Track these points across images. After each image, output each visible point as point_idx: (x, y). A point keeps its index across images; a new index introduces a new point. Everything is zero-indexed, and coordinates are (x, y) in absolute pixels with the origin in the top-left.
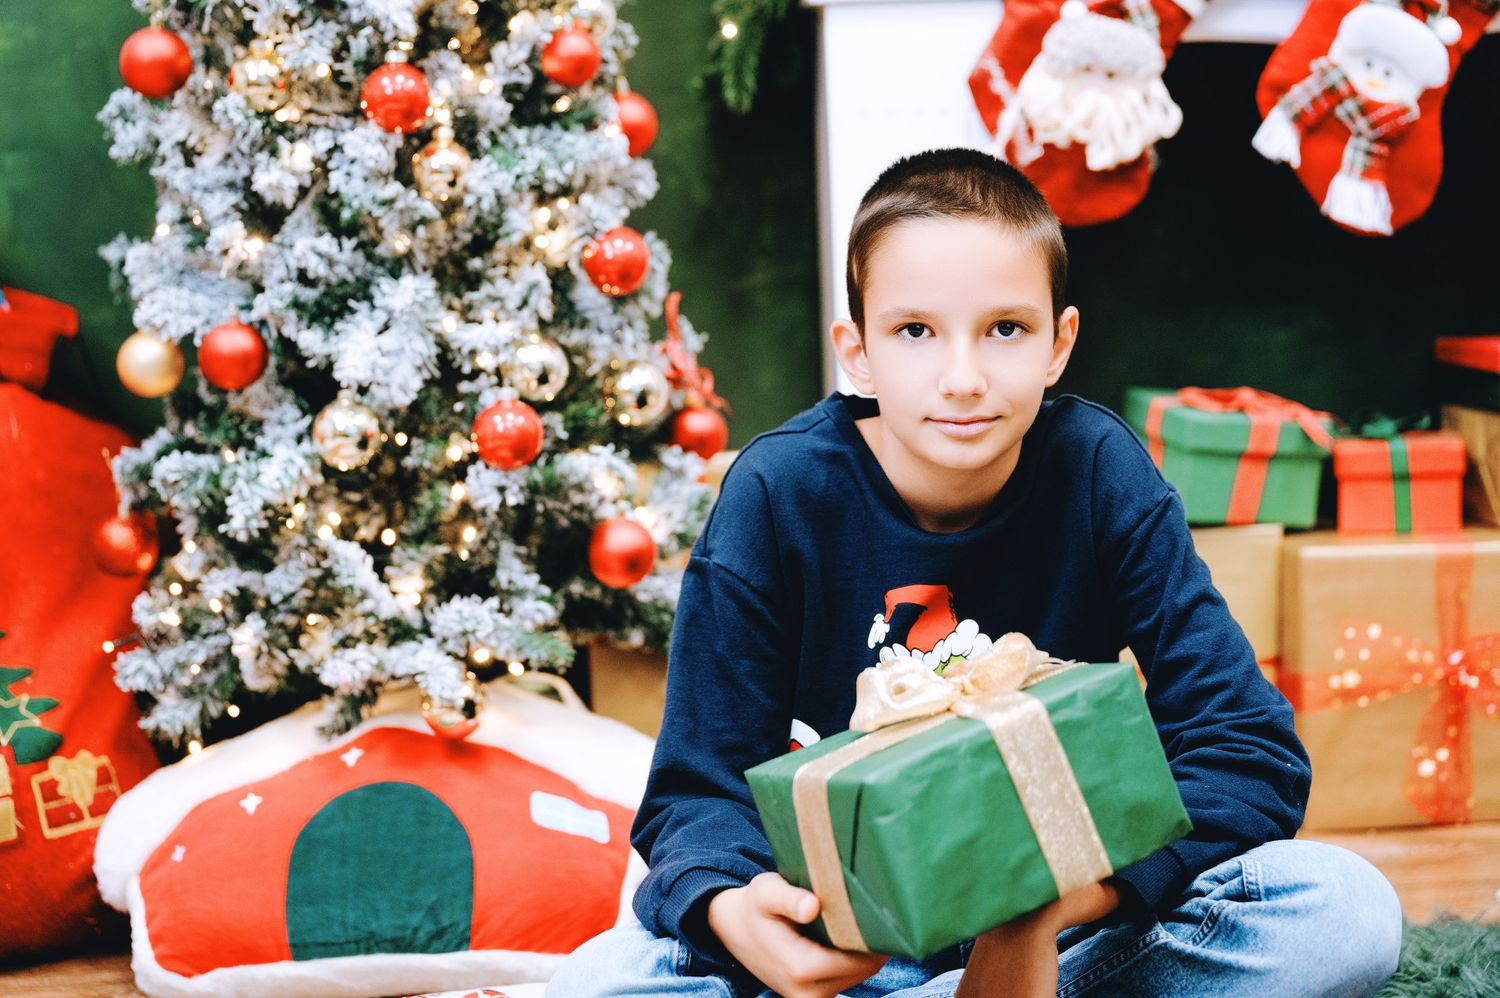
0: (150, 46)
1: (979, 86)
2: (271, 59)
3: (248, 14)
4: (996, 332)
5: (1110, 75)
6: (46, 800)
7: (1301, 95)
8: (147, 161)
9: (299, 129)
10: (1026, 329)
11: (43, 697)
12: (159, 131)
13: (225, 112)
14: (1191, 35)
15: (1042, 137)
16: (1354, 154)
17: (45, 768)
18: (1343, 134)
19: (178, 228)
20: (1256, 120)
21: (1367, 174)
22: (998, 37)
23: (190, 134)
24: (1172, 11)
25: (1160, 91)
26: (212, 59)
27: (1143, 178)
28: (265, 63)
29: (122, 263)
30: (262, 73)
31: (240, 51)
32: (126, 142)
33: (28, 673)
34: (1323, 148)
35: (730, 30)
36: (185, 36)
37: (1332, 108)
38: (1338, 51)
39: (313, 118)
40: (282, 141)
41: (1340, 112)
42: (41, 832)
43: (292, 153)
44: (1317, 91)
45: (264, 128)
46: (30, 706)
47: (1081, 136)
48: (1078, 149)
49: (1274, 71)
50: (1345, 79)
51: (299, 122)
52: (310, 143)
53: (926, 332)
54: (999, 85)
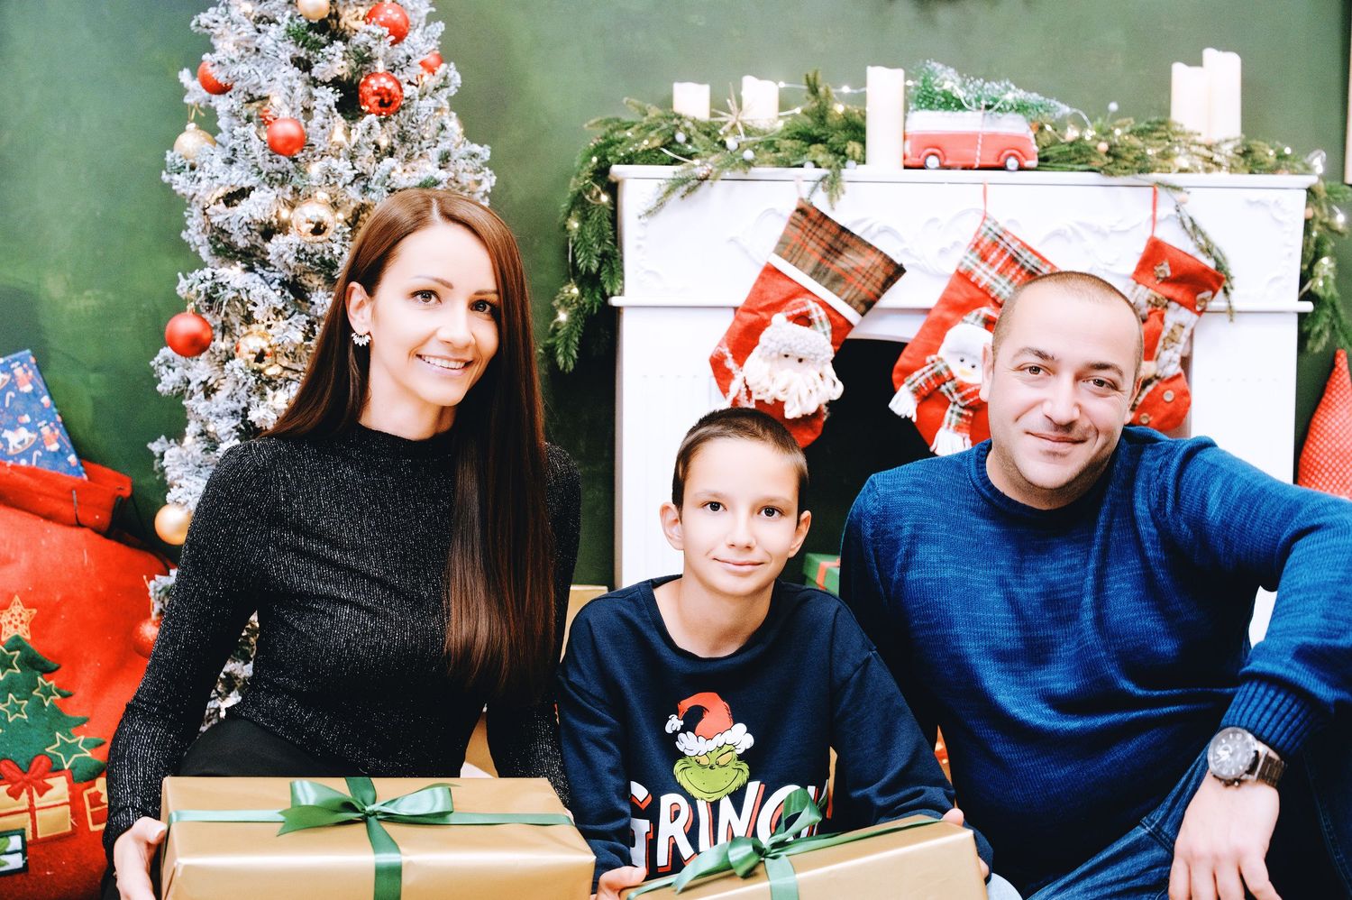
0: (186, 325)
1: (717, 364)
2: (263, 336)
3: (251, 308)
4: (763, 512)
5: (800, 360)
6: (92, 806)
7: (919, 378)
8: (181, 395)
9: (280, 381)
10: (782, 513)
11: (94, 738)
12: (189, 375)
13: (232, 370)
14: (852, 335)
15: (755, 397)
16: (951, 416)
17: (94, 785)
18: (945, 403)
19: (198, 439)
20: (893, 392)
21: (958, 428)
22: (729, 332)
23: (210, 378)
24: (840, 321)
25: (830, 372)
26: (226, 329)
27: (820, 424)
28: (260, 340)
29: (162, 456)
30: (258, 345)
31: (244, 329)
32: (168, 382)
33: (85, 721)
34: (932, 411)
35: (563, 317)
36: (208, 316)
37: (939, 387)
38: (942, 352)
39: (289, 374)
40: (268, 390)
41: (943, 388)
42: (88, 828)
43: (274, 397)
44: (929, 374)
45: (257, 381)
46: (85, 743)
47: (781, 397)
48: (779, 405)
49: (903, 361)
50: (947, 368)
51: (279, 377)
52: (286, 391)
53: (721, 508)
54: (730, 364)
